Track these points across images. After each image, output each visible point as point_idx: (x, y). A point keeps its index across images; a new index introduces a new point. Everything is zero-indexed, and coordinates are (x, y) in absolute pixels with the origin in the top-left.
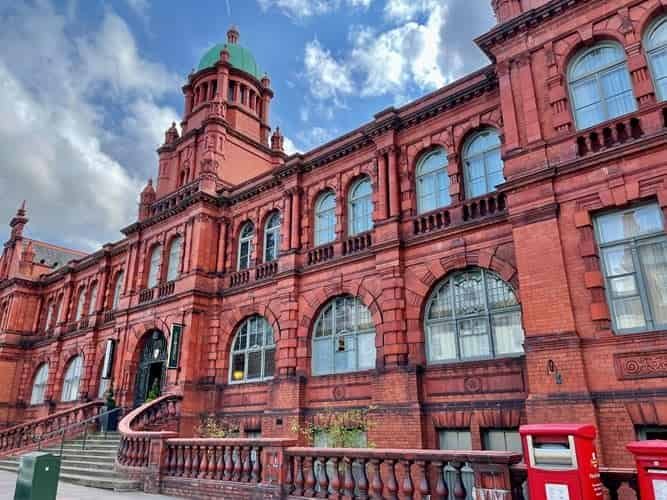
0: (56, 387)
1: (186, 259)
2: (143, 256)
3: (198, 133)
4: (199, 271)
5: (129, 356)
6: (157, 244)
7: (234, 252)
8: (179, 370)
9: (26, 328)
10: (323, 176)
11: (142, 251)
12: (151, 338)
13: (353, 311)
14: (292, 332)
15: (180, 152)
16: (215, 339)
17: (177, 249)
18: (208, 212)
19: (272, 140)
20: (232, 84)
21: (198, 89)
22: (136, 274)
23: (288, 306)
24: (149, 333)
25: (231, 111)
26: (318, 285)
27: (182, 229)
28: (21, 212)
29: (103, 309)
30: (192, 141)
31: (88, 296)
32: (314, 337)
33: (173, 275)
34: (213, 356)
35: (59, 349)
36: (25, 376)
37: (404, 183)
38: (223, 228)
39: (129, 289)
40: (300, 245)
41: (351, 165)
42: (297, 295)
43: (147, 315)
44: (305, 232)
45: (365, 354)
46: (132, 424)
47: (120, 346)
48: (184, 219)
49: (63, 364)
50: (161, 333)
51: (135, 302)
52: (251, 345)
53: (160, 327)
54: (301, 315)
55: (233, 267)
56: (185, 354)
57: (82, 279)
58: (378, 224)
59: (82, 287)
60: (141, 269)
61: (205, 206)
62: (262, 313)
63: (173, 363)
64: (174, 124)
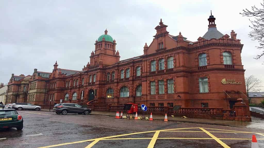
0: (71, 98)
1: (97, 79)
2: (88, 77)
3: (98, 55)
4: (99, 81)
5: (87, 93)
6: (91, 75)
7: (107, 77)
8: (97, 96)
9: (62, 87)
10: (122, 67)
11: (88, 76)
12: (91, 91)
13: (127, 89)
14: (117, 91)
15: (95, 58)
16: (103, 91)
17: (95, 76)
18: (100, 71)
19: (116, 53)
20: (106, 44)
21: (98, 45)
22: (87, 80)
23: (116, 87)
24: (91, 90)
25: (106, 50)
26: (121, 85)
27: (96, 73)
28: (56, 63)
29: (80, 84)
30: (97, 56)
31: (76, 82)
32: (120, 92)
33: (95, 81)
34: (103, 94)
35: (70, 91)
36: (62, 95)
37: (135, 71)
38: (104, 73)
39: (86, 82)
40: (118, 78)
41: (127, 67)
42: (117, 86)
43: (90, 87)
44: (119, 76)
45: (128, 95)
46: (89, 103)
47: (85, 92)
48: (97, 72)
49: (72, 94)
50: (93, 90)
51: (87, 84)
52: (110, 92)
53: (93, 89)
54: (118, 89)
55: (107, 80)
56: (98, 93)
57: (74, 78)
58: (130, 77)
59: (74, 80)
60: (88, 79)
61: (100, 70)
62: (112, 88)
63: (95, 95)
64: (93, 51)
